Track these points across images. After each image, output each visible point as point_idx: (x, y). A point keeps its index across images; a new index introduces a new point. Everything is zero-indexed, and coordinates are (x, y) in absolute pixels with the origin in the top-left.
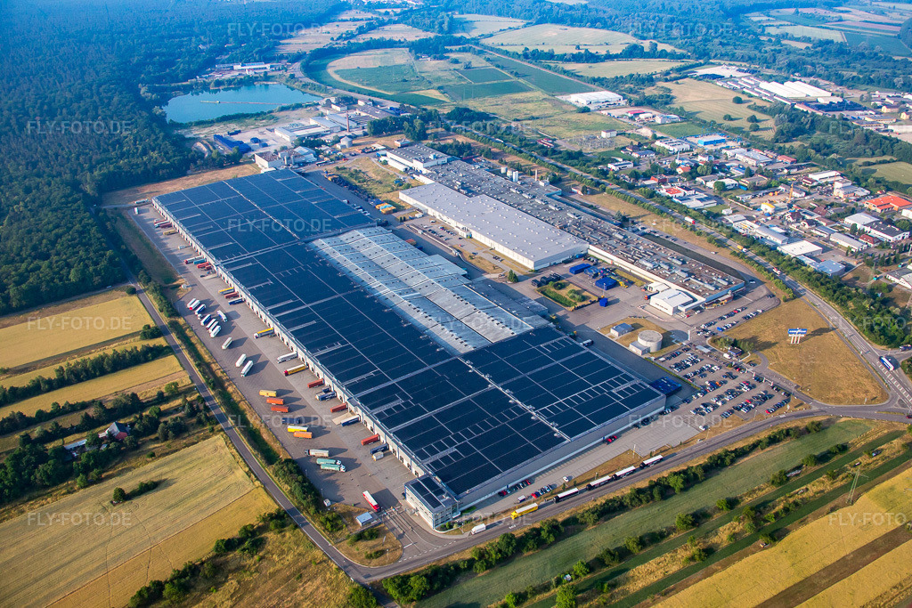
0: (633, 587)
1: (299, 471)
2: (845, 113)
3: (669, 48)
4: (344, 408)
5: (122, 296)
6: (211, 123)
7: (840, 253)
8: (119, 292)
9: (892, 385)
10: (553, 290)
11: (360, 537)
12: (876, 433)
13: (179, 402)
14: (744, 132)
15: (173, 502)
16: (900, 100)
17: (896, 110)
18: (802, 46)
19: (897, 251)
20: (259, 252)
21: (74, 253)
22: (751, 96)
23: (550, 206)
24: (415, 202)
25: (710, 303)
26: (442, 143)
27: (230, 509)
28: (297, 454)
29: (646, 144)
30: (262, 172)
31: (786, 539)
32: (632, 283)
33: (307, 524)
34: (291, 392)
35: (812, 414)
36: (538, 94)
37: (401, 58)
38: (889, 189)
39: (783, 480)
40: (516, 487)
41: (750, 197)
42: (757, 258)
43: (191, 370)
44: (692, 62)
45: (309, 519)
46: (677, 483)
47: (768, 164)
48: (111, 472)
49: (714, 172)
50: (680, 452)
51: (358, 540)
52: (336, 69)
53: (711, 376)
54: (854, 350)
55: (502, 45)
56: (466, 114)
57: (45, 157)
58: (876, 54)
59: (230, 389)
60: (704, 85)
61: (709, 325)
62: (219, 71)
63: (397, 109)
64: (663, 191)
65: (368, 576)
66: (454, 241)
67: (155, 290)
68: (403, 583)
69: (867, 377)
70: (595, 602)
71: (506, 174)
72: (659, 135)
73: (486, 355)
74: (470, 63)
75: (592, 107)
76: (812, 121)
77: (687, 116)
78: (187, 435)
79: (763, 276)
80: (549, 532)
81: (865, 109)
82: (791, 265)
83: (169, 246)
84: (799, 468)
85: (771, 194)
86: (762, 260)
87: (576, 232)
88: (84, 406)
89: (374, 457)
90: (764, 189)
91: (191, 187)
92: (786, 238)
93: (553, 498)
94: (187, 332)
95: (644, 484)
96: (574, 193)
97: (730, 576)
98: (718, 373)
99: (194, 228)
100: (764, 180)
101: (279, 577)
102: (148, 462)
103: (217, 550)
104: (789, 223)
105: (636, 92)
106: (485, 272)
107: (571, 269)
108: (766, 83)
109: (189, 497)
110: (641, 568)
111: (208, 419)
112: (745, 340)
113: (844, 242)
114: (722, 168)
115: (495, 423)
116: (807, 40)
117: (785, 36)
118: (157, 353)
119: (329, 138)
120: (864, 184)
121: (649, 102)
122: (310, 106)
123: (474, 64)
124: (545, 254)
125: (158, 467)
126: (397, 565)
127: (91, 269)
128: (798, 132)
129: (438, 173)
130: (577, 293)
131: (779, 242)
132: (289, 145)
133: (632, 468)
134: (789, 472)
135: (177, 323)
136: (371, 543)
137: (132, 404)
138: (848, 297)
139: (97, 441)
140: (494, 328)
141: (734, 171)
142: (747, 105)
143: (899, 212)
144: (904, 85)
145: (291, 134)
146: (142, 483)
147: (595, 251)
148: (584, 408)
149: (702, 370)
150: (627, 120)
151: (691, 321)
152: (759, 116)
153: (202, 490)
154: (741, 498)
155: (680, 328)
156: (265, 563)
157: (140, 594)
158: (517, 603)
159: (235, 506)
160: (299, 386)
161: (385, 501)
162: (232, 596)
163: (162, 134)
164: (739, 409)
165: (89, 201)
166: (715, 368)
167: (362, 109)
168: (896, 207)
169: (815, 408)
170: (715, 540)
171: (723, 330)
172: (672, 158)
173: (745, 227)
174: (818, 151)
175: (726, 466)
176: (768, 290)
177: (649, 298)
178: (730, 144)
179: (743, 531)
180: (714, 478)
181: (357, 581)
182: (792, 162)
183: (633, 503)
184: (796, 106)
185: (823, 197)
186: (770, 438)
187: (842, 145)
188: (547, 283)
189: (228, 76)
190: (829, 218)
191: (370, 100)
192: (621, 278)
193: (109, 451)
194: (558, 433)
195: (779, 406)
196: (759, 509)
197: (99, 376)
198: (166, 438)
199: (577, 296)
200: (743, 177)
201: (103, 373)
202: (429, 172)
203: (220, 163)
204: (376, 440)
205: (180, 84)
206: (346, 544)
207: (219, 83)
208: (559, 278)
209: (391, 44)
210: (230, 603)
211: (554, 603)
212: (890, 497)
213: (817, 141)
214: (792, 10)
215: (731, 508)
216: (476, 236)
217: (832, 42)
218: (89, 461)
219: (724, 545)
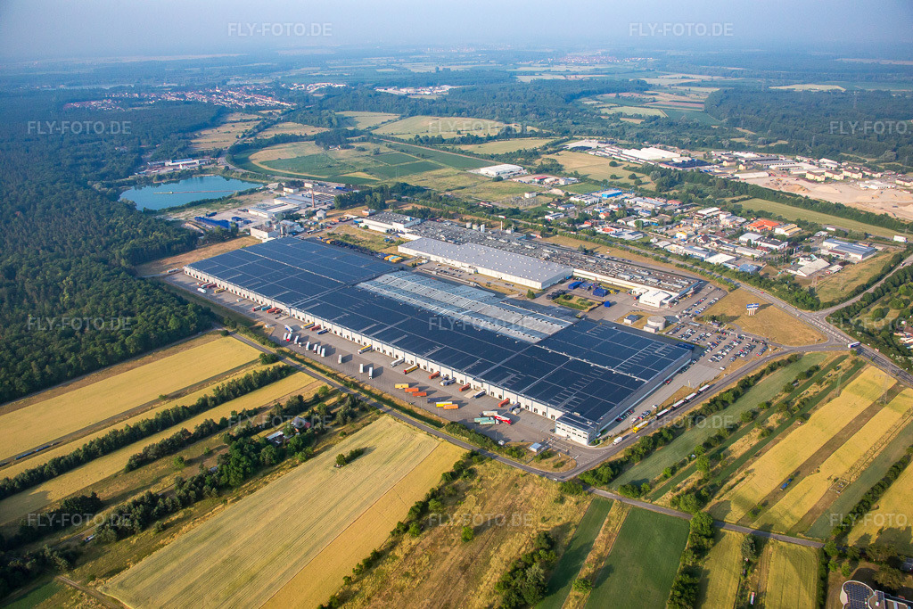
2: (698, 168)
3: (536, 129)
4: (467, 388)
5: (219, 338)
6: (182, 209)
7: (749, 260)
8: (212, 336)
9: (826, 331)
10: (564, 300)
11: (541, 457)
12: (832, 357)
13: (335, 399)
14: (632, 186)
15: (385, 459)
16: (731, 156)
19: (786, 254)
20: (319, 296)
21: (158, 309)
22: (621, 161)
23: (526, 246)
24: (416, 252)
25: (681, 297)
28: (455, 418)
29: (564, 200)
30: (264, 242)
31: (811, 418)
32: (618, 291)
33: (497, 456)
34: (418, 383)
35: (786, 352)
36: (451, 170)
37: (311, 149)
38: (758, 217)
39: (789, 388)
40: (625, 415)
41: (664, 229)
42: (695, 267)
43: (325, 380)
44: (558, 138)
46: (728, 397)
47: (663, 206)
48: (317, 449)
49: (628, 215)
50: (719, 382)
51: (541, 459)
52: (259, 161)
53: (709, 340)
54: (790, 314)
55: (393, 134)
56: (406, 188)
58: (697, 125)
59: (367, 388)
60: (577, 154)
61: (688, 310)
62: (153, 168)
63: (345, 188)
64: (599, 231)
65: (564, 477)
66: (466, 276)
67: (245, 332)
68: (594, 474)
69: (808, 329)
71: (471, 228)
72: (569, 193)
73: (553, 342)
74: (376, 150)
75: (504, 176)
76: (678, 175)
77: (582, 178)
78: (358, 419)
79: (707, 278)
80: (667, 433)
81: (710, 164)
82: (720, 269)
83: (226, 300)
84: (796, 381)
85: (678, 226)
86: (699, 268)
87: (559, 261)
89: (513, 412)
90: (671, 223)
92: (706, 253)
93: (655, 417)
94: (298, 356)
95: (708, 401)
96: (533, 237)
97: (790, 441)
98: (712, 337)
99: (246, 284)
100: (668, 218)
101: (502, 488)
102: (341, 439)
103: (445, 479)
104: (702, 244)
105: (529, 164)
106: (506, 294)
107: (569, 286)
108: (627, 150)
109: (394, 455)
110: (734, 445)
111: (368, 407)
112: (718, 316)
113: (748, 253)
114: (632, 211)
115: (591, 379)
116: (638, 117)
117: (620, 115)
118: (287, 372)
120: (739, 214)
121: (543, 170)
122: (260, 191)
123: (380, 151)
125: (354, 440)
126: (577, 468)
128: (672, 184)
129: (421, 231)
130: (584, 300)
131: (704, 256)
132: (272, 220)
133: (694, 394)
134: (791, 385)
135: (284, 351)
136: (551, 459)
137: (298, 406)
138: (771, 284)
140: (551, 327)
141: (642, 214)
142: (621, 167)
143: (773, 229)
144: (729, 145)
145: (266, 212)
147: (580, 273)
148: (644, 364)
149: (701, 337)
150: (537, 184)
151: (674, 309)
152: (638, 175)
153: (401, 450)
154: (771, 401)
155: (670, 314)
156: (485, 482)
158: (672, 473)
159: (435, 455)
160: (421, 379)
162: (477, 503)
164: (739, 355)
166: (709, 334)
167: (313, 189)
168: (770, 228)
169: (786, 350)
170: (769, 425)
171: (700, 312)
172: (590, 208)
173: (673, 248)
174: (695, 195)
175: (751, 386)
176: (714, 286)
177: (638, 298)
178: (626, 195)
179: (783, 418)
180: (749, 392)
181: (558, 480)
182: (680, 204)
183: (708, 412)
184: (660, 166)
185: (716, 225)
186: (769, 368)
187: (708, 190)
188: (558, 296)
189: (163, 172)
190: (728, 238)
191: (315, 182)
192: (609, 288)
194: (637, 379)
195: (763, 351)
196: (787, 405)
198: (346, 422)
199: (585, 303)
200: (650, 217)
202: (410, 230)
203: (220, 237)
204: (507, 403)
205: (123, 180)
206: (534, 462)
207: (160, 178)
208: (564, 293)
209: (296, 139)
212: (859, 389)
213: (690, 189)
214: (614, 95)
215: (769, 408)
216: (481, 270)
219: (776, 426)
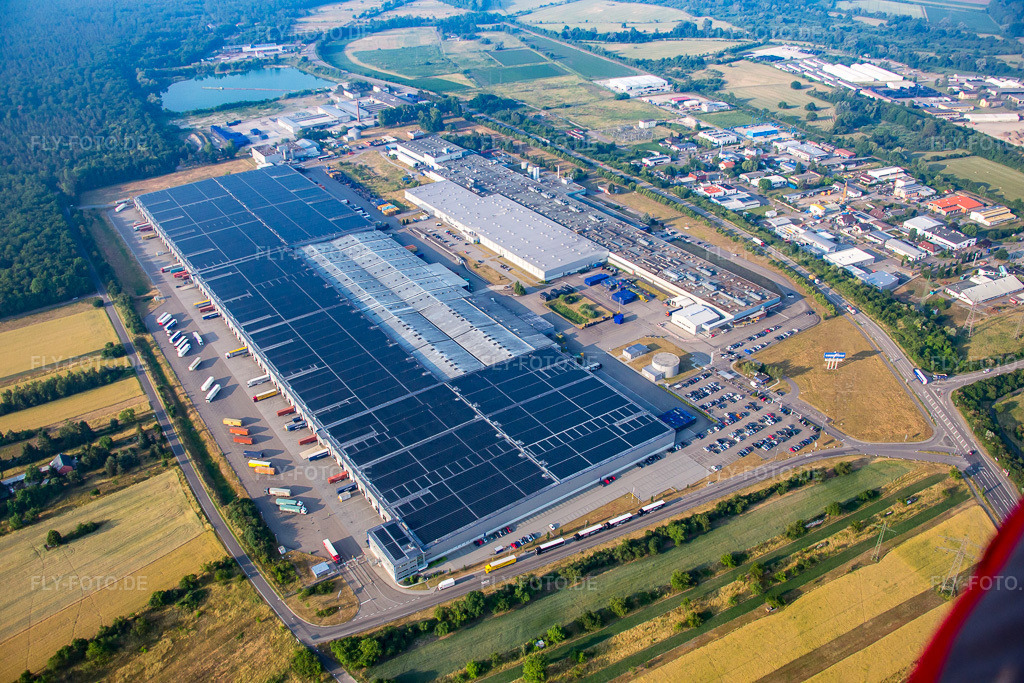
0: (614, 657)
1: (256, 513)
2: (916, 100)
3: (725, 26)
4: (313, 441)
5: (89, 309)
6: (210, 112)
7: (895, 263)
8: (85, 305)
9: (939, 419)
10: (564, 304)
11: (313, 591)
12: (915, 476)
13: (133, 431)
14: (799, 122)
15: (113, 547)
16: (980, 84)
17: (975, 96)
18: (875, 22)
19: (960, 260)
20: (241, 260)
21: (39, 260)
22: (811, 80)
23: (571, 208)
24: (422, 202)
25: (739, 321)
26: (460, 135)
27: (174, 556)
28: (255, 493)
29: (688, 136)
30: (258, 168)
31: (797, 602)
32: (654, 297)
33: (257, 574)
34: (258, 420)
35: (843, 453)
36: (574, 78)
37: (427, 37)
38: (957, 188)
39: (801, 532)
40: (495, 535)
41: (799, 196)
42: (799, 268)
43: (152, 395)
44: (750, 41)
45: (259, 569)
46: (677, 534)
47: (822, 158)
48: (49, 512)
49: (760, 168)
50: (686, 497)
51: (310, 594)
52: (354, 51)
53: (731, 407)
54: (899, 377)
55: (541, 23)
56: (491, 102)
57: (23, 151)
58: (958, 32)
59: (192, 417)
60: (761, 68)
61: (736, 346)
62: (227, 53)
63: (415, 96)
64: (701, 191)
65: (318, 636)
66: (460, 247)
67: (124, 303)
68: (352, 646)
69: (910, 409)
70: (568, 673)
71: (526, 170)
72: (703, 125)
73: (477, 382)
74: (502, 43)
75: (632, 94)
76: (878, 109)
77: (737, 104)
78: (138, 469)
79: (804, 289)
80: (524, 590)
81: (940, 95)
82: (836, 277)
83: (147, 252)
84: (821, 517)
85: (823, 193)
86: (804, 270)
87: (597, 238)
88: (30, 435)
89: (340, 497)
90: (816, 187)
91: (179, 185)
92: (834, 245)
93: (534, 549)
94: (154, 350)
95: (639, 534)
96: (600, 192)
97: (727, 645)
98: (740, 404)
99: (175, 232)
100: (817, 178)
101: (218, 635)
102: (92, 500)
103: (152, 602)
104: (840, 227)
105: (683, 76)
106: (489, 283)
107: (587, 280)
108: (830, 65)
109: (130, 541)
110: (626, 634)
111: (163, 451)
112: (773, 365)
113: (901, 250)
114: (771, 163)
115: (477, 460)
116: (882, 16)
117: (858, 12)
118: (117, 375)
119: (334, 130)
120: (930, 183)
121: (697, 88)
122: (319, 92)
123: (506, 45)
124: (558, 263)
125: (102, 505)
126: (350, 624)
127: (54, 279)
128: (860, 122)
129: (450, 169)
130: (591, 308)
131: (826, 249)
132: (292, 137)
133: (629, 515)
134: (809, 522)
135: (144, 340)
136: (325, 598)
137: (82, 434)
138: (898, 315)
139: (38, 476)
140: (489, 349)
141: (783, 167)
142: (806, 90)
143: (967, 215)
144: (987, 67)
145: (295, 125)
146: (81, 525)
147: (616, 260)
148: (580, 445)
149: (722, 399)
150: (669, 108)
151: (715, 342)
152: (818, 103)
153: (146, 534)
154: (750, 552)
155: (703, 349)
156: (205, 619)
157: (60, 654)
158: (480, 673)
159: (181, 552)
160: (267, 413)
161: (346, 550)
162: (164, 657)
163: (153, 125)
164: (758, 446)
165: (64, 201)
166: (737, 397)
167: (377, 96)
168: (964, 209)
169: (847, 446)
170: (714, 602)
171: (751, 352)
172: (715, 152)
173: (789, 231)
174: (881, 143)
175: (737, 514)
176: (808, 305)
177: (670, 314)
178: (783, 135)
179: (748, 592)
180: (722, 528)
181: (303, 642)
182: (851, 157)
183: (625, 557)
184: (862, 92)
185: (882, 197)
186: (790, 481)
187: (909, 137)
188: (558, 296)
189: (236, 59)
190: (887, 222)
191: (386, 86)
192: (642, 291)
193: (49, 486)
194: (547, 473)
195: (806, 443)
196: (768, 567)
197: (51, 400)
198: (114, 473)
199: (590, 312)
200: (793, 174)
201: (56, 397)
202: (441, 167)
203: (213, 157)
204: (345, 477)
205: (181, 68)
206: (296, 599)
207: (224, 67)
208: (571, 291)
209: (418, 22)
210: (160, 665)
211: (521, 674)
212: (923, 554)
213: (881, 133)
215: (736, 565)
216: (484, 241)
217: (910, 18)
218: (25, 499)
219: (725, 608)
